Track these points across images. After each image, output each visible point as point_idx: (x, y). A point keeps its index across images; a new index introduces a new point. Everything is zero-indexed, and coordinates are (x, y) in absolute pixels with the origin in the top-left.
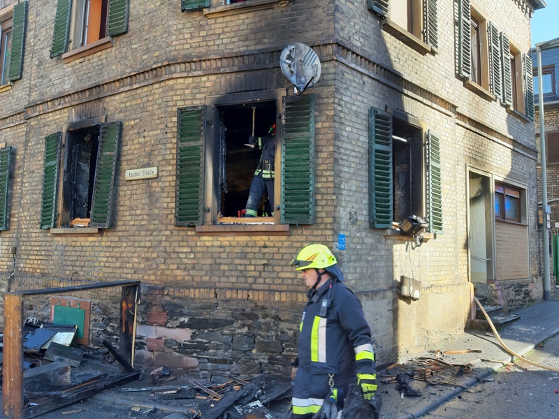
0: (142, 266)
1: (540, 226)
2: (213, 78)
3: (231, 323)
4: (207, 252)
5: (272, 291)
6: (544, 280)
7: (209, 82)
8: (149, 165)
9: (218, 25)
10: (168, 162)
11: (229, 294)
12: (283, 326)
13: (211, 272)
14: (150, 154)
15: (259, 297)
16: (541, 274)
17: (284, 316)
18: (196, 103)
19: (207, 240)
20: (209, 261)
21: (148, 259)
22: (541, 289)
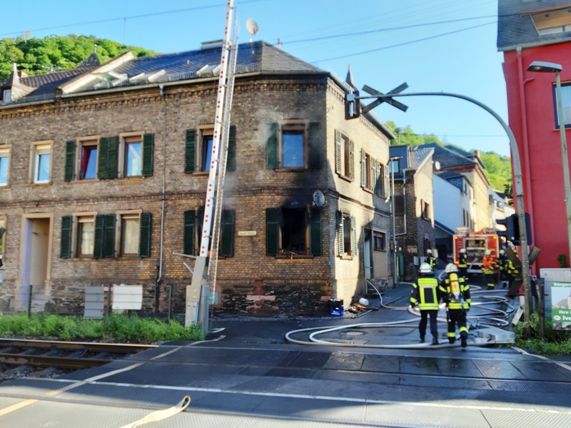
1: (392, 251)
2: (280, 197)
3: (291, 292)
4: (280, 265)
5: (307, 280)
6: (394, 278)
7: (278, 198)
8: (251, 230)
9: (281, 176)
10: (261, 230)
11: (290, 281)
12: (312, 292)
13: (282, 273)
14: (251, 225)
15: (302, 282)
16: (392, 275)
17: (312, 288)
18: (273, 206)
19: (280, 261)
20: (281, 269)
22: (392, 283)
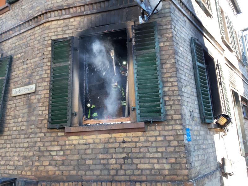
0: (21, 163)
2: (78, 19)
4: (75, 149)
5: (133, 182)
7: (75, 22)
8: (29, 84)
10: (43, 80)
13: (78, 166)
14: (30, 76)
18: (66, 36)
19: (74, 139)
20: (76, 157)
21: (25, 158)
